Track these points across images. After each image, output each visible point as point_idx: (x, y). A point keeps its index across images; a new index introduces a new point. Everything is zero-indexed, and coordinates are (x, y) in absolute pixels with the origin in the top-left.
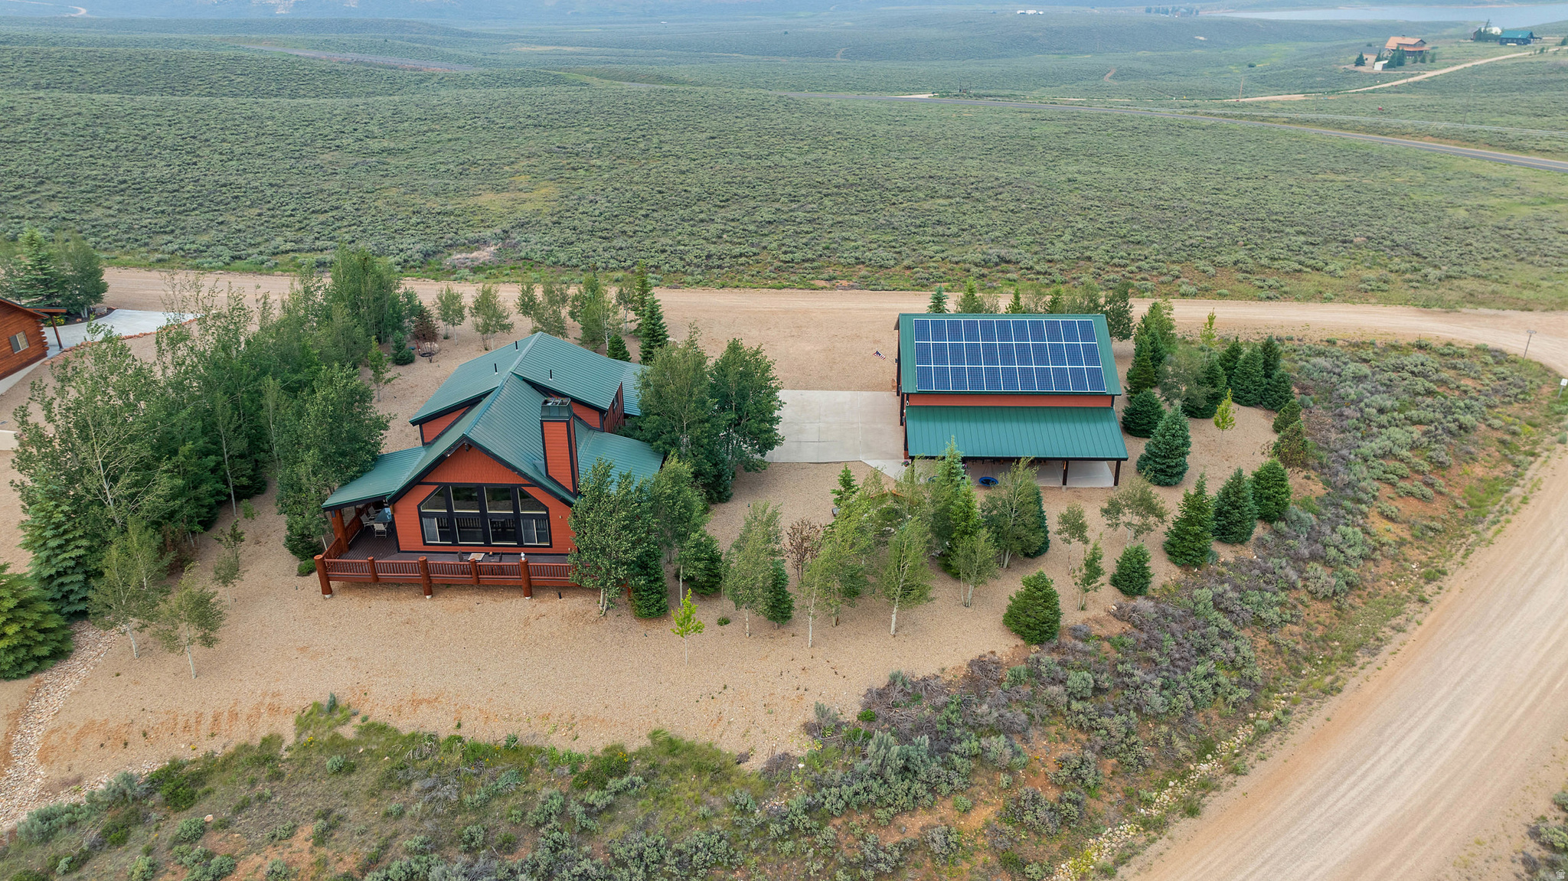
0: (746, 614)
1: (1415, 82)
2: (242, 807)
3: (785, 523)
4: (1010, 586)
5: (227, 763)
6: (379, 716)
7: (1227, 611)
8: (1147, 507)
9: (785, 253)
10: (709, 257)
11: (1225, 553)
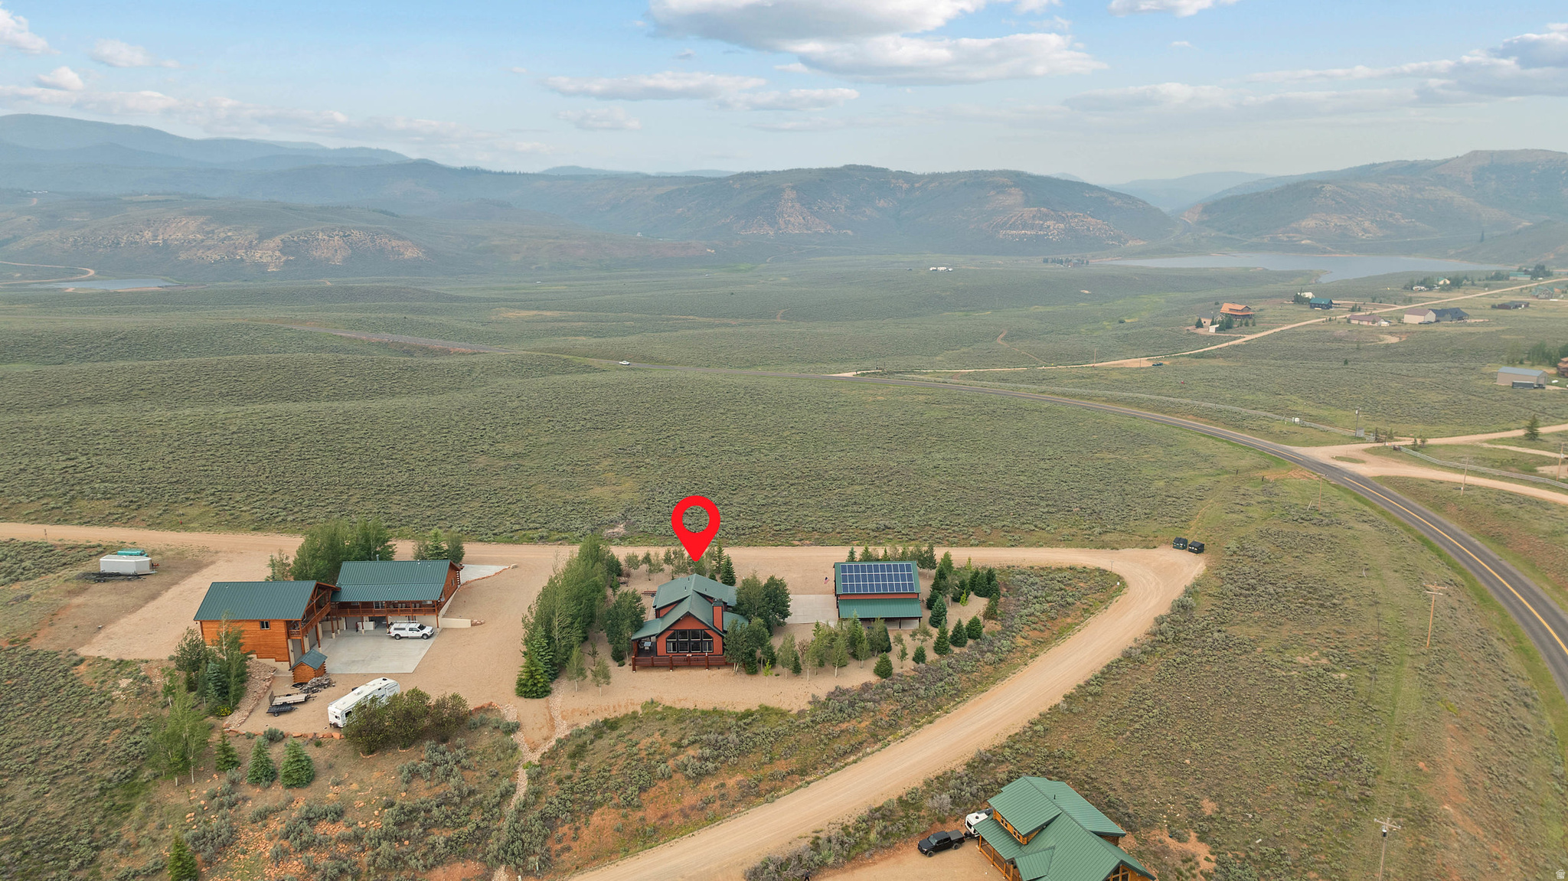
0: (786, 670)
1: (1234, 345)
2: (633, 729)
3: (797, 641)
4: (874, 662)
5: (623, 718)
6: (668, 704)
7: (952, 668)
8: (926, 633)
9: (776, 525)
10: (737, 528)
11: (957, 650)
